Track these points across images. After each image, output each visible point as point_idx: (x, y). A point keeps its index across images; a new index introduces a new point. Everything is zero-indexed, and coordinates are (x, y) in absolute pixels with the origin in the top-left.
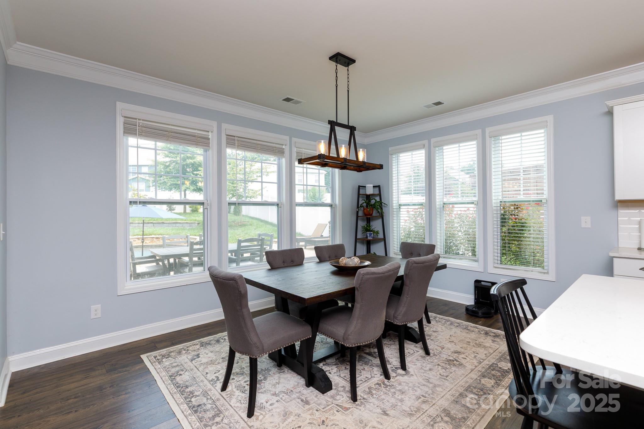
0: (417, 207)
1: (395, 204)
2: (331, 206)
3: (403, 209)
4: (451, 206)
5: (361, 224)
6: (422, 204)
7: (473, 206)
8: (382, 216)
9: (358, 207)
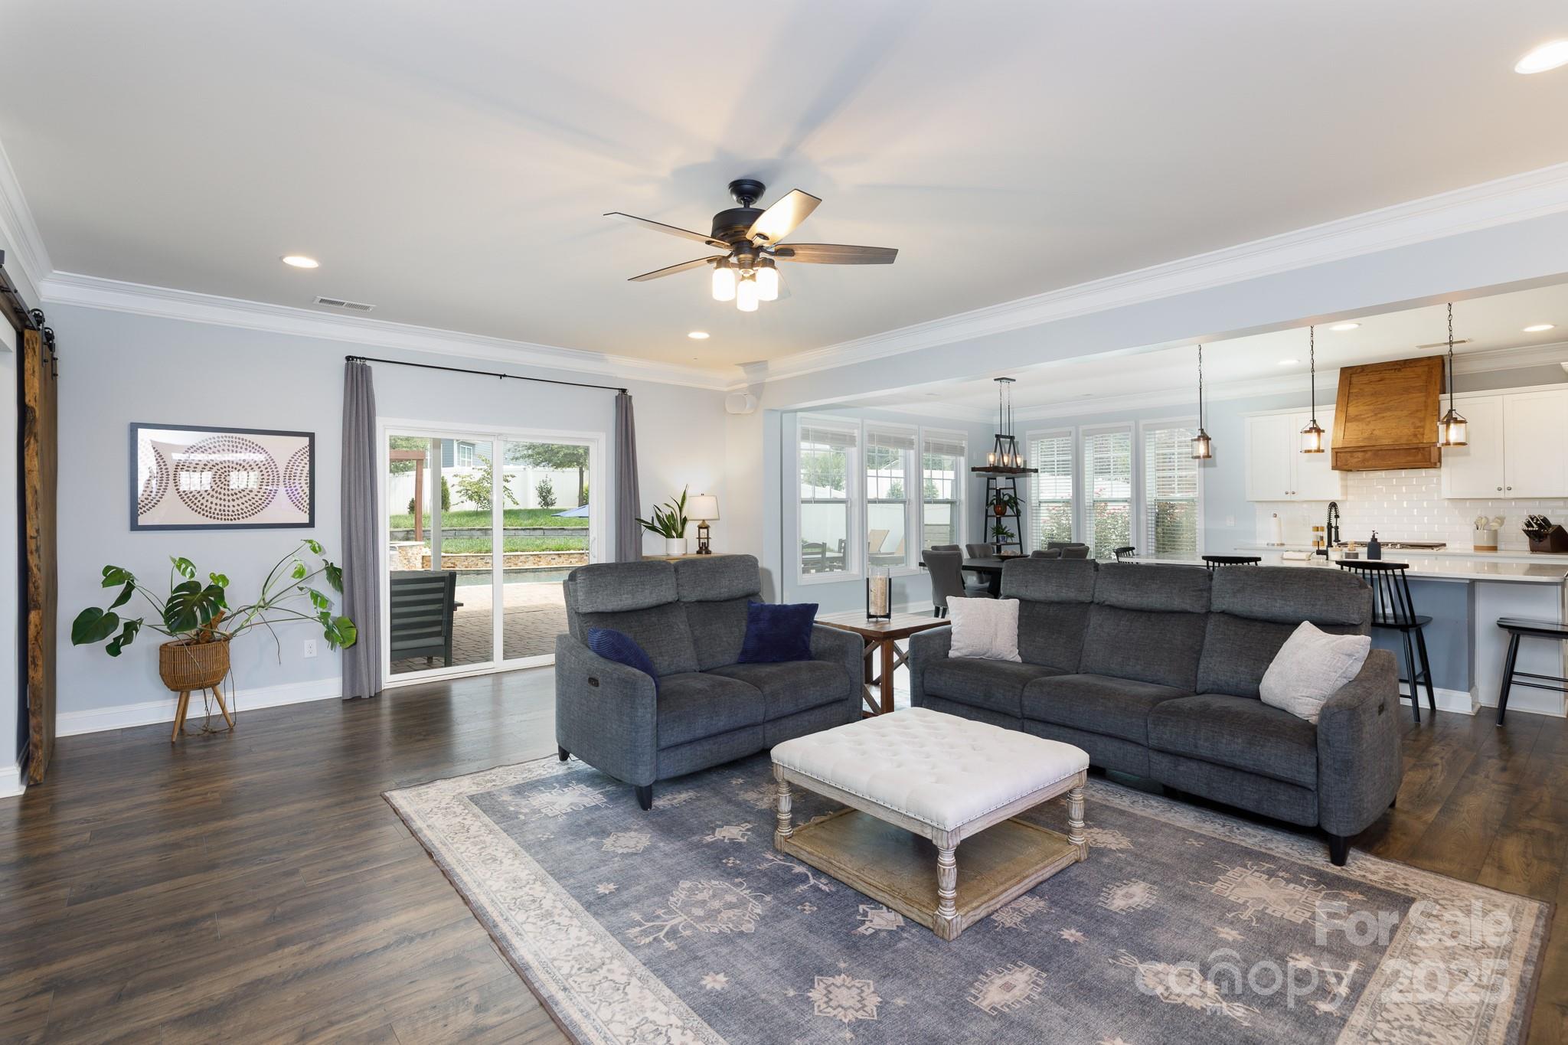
0: (1060, 505)
1: (1034, 502)
2: (952, 503)
3: (1044, 506)
4: (1103, 504)
5: (993, 522)
6: (1068, 502)
7: (1126, 504)
8: (1018, 514)
9: (987, 504)
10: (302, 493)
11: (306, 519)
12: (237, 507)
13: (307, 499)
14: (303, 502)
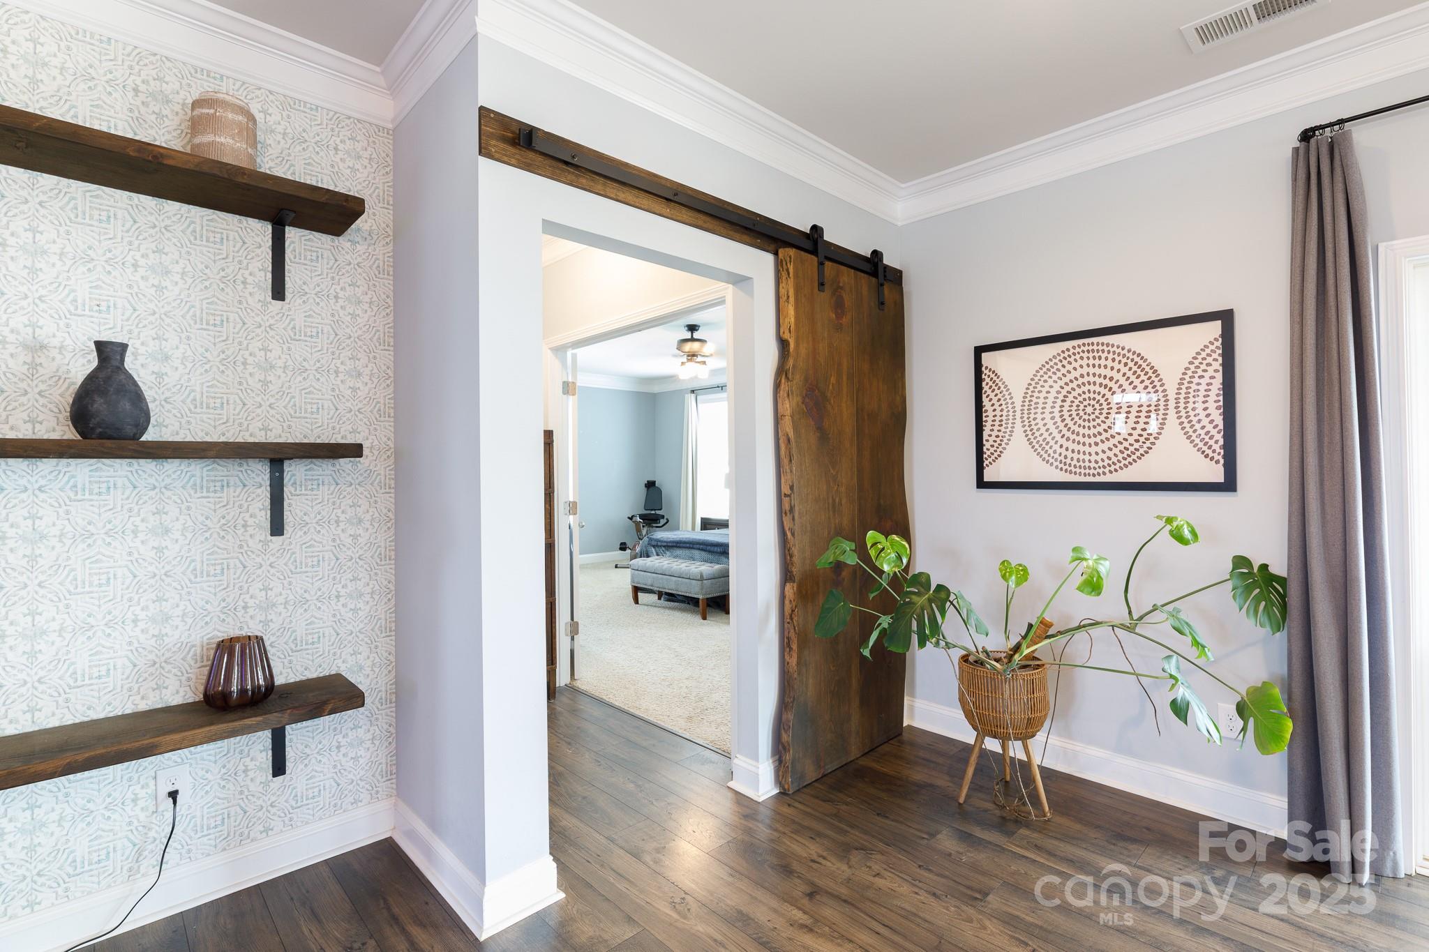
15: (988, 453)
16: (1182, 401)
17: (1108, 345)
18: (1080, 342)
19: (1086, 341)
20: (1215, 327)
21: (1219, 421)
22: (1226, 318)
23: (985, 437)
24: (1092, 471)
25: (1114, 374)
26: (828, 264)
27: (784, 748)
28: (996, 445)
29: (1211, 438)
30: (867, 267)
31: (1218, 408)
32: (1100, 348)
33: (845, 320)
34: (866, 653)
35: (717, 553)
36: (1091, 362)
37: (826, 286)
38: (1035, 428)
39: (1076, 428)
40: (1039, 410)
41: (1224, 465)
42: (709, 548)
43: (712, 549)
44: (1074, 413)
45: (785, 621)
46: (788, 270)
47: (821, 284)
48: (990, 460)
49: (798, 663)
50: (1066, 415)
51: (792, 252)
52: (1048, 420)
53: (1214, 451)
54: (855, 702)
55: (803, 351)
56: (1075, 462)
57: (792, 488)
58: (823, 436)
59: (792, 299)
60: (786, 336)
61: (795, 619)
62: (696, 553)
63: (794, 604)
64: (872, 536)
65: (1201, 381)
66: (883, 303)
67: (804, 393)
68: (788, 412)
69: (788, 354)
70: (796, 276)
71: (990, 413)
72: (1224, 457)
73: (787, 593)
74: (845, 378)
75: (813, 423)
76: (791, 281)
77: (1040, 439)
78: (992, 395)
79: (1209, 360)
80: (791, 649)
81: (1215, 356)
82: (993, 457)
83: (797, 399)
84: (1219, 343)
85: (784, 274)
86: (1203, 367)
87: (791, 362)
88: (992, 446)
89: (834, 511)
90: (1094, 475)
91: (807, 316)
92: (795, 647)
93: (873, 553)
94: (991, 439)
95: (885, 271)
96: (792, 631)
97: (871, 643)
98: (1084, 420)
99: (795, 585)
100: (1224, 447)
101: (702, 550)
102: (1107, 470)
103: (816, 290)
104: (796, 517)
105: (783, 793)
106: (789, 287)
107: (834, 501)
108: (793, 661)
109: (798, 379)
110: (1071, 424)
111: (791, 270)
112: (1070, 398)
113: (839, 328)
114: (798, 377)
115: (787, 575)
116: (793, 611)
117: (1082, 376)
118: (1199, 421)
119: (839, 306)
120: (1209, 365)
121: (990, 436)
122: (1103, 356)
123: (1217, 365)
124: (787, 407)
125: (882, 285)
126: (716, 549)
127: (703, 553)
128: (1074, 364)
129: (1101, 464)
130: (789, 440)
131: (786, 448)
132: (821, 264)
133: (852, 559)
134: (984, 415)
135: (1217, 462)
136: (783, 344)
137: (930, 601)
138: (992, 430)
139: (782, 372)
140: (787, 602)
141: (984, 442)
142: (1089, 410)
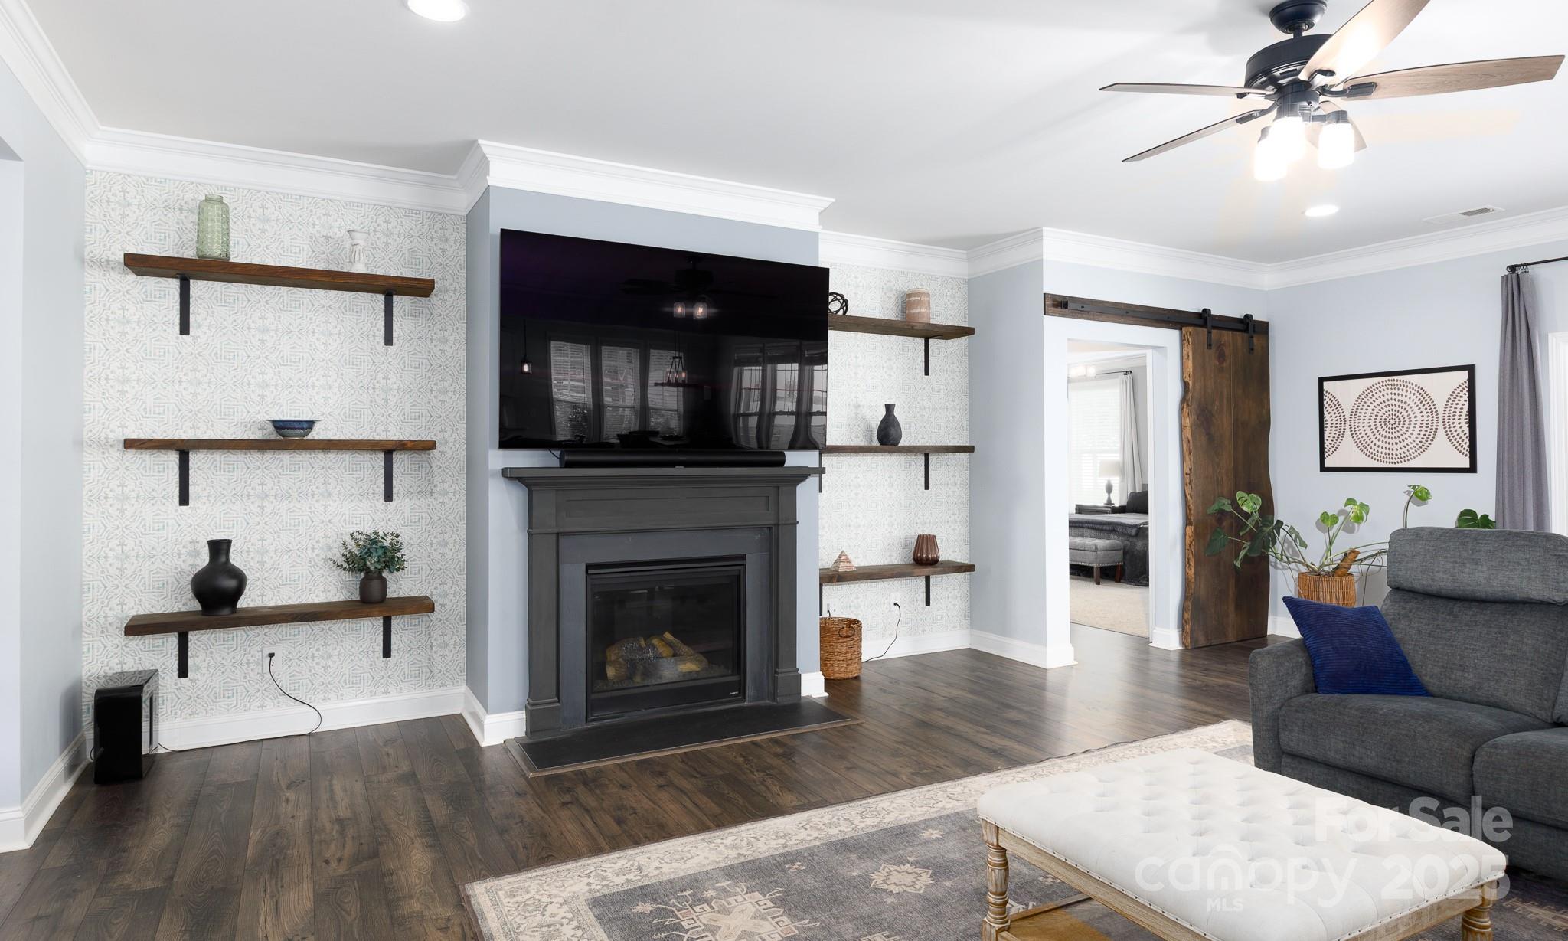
10: (1462, 434)
11: (1466, 464)
12: (1400, 451)
13: (1467, 440)
14: (1463, 443)
15: (1328, 448)
16: (1447, 418)
17: (1403, 381)
18: (1387, 378)
19: (1390, 378)
20: (1465, 374)
21: (1467, 430)
22: (1471, 369)
23: (1326, 437)
24: (1394, 461)
25: (1407, 400)
26: (1214, 332)
27: (1186, 622)
28: (1333, 443)
29: (1463, 441)
30: (1241, 326)
31: (1466, 423)
32: (1399, 383)
33: (1225, 365)
34: (1238, 564)
35: (1106, 530)
36: (1393, 391)
37: (1213, 345)
38: (1359, 432)
39: (1384, 433)
40: (1361, 421)
41: (1470, 457)
42: (1098, 526)
43: (1101, 527)
44: (1383, 424)
45: (1186, 548)
46: (1188, 340)
47: (1210, 345)
48: (1329, 453)
49: (1195, 574)
50: (1378, 424)
51: (1190, 329)
52: (1367, 428)
53: (1464, 449)
54: (1232, 608)
55: (1198, 387)
56: (1383, 455)
57: (1190, 470)
58: (1210, 438)
59: (1191, 357)
60: (1187, 379)
61: (1193, 547)
62: (1086, 531)
63: (1192, 538)
64: (1239, 494)
65: (1457, 406)
66: (1252, 349)
67: (1198, 412)
68: (1189, 425)
69: (1188, 391)
70: (1193, 343)
71: (1329, 422)
72: (1470, 452)
73: (1187, 533)
74: (1225, 401)
75: (1203, 430)
76: (1190, 347)
77: (1362, 439)
78: (1330, 410)
79: (1462, 394)
80: (1190, 565)
81: (1465, 392)
82: (1331, 451)
83: (1194, 417)
84: (1467, 384)
85: (1186, 342)
86: (1458, 398)
87: (1190, 395)
88: (1331, 444)
89: (1217, 485)
90: (1395, 463)
91: (1200, 367)
92: (1192, 564)
93: (1240, 502)
94: (1330, 439)
95: (1254, 328)
96: (1191, 554)
97: (1240, 558)
98: (1389, 428)
99: (1193, 527)
100: (1470, 446)
101: (1092, 528)
102: (1403, 460)
103: (1206, 350)
104: (1193, 487)
105: (1186, 649)
106: (1189, 350)
107: (1217, 479)
108: (1192, 572)
109: (1195, 405)
110: (1381, 430)
111: (1190, 340)
112: (1381, 414)
113: (1221, 370)
114: (1194, 403)
115: (1187, 522)
116: (1191, 543)
117: (1388, 400)
118: (1456, 431)
119: (1221, 357)
120: (1461, 397)
121: (1329, 437)
122: (1401, 388)
123: (1466, 397)
124: (1187, 422)
125: (1252, 337)
126: (1104, 527)
127: (1092, 531)
128: (1383, 392)
129: (1399, 456)
130: (1189, 441)
131: (1187, 445)
132: (1209, 332)
133: (1229, 508)
134: (1325, 423)
135: (1466, 455)
136: (1185, 384)
137: (1273, 529)
138: (1330, 433)
139: (1184, 400)
140: (1187, 537)
141: (1325, 441)
142: (1392, 422)
